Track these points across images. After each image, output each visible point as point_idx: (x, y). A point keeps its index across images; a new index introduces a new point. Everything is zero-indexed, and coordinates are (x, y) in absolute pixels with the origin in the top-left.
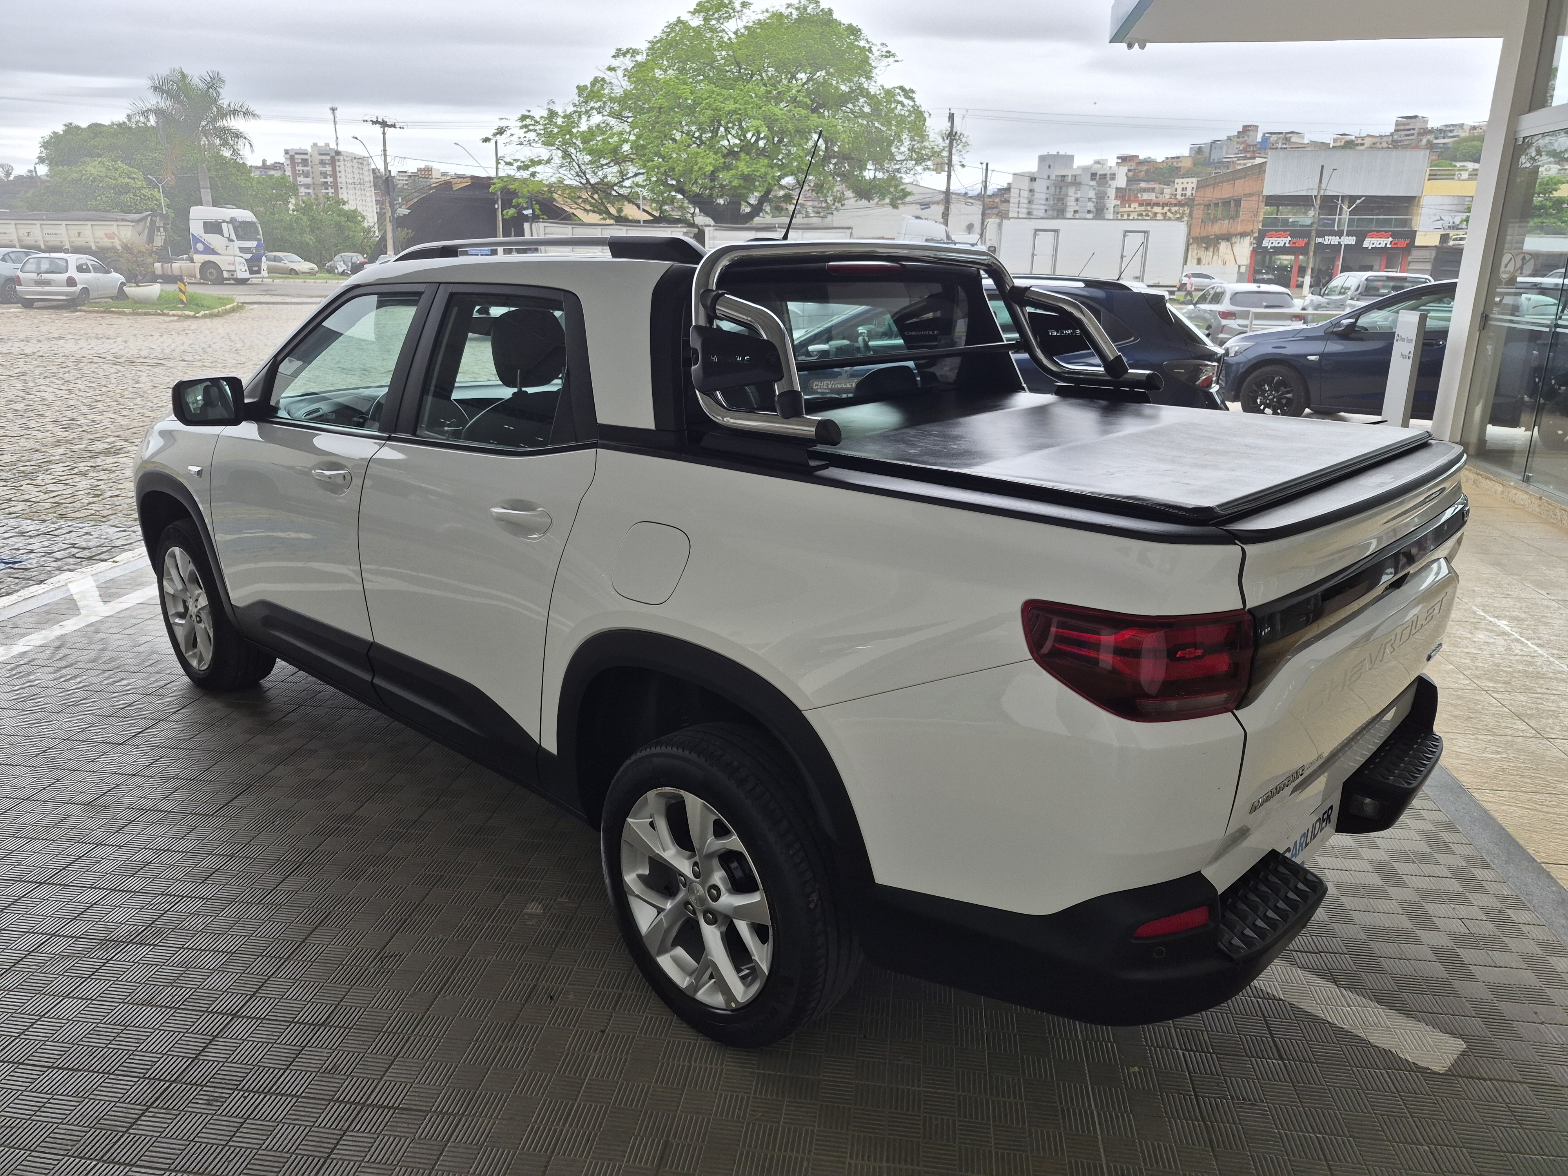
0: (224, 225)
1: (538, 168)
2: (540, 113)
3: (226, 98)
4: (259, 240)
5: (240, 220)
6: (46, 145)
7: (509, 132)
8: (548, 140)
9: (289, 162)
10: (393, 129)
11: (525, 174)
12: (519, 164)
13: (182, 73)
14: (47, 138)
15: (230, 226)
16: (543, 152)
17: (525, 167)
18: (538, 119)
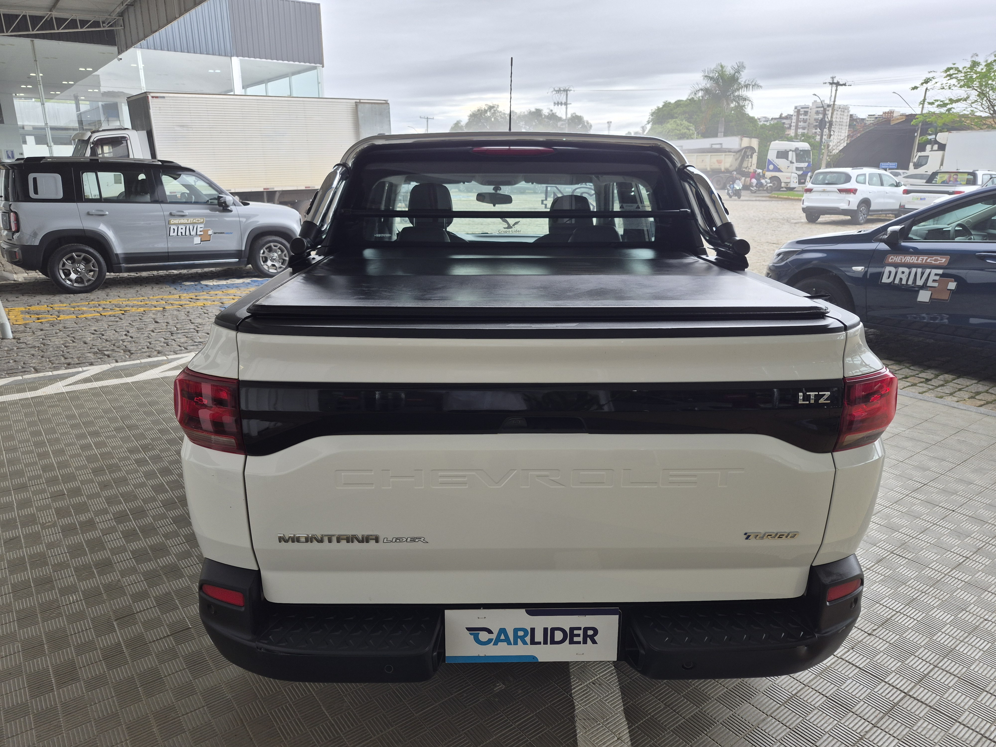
0: (790, 153)
1: (954, 105)
2: (964, 64)
3: (743, 78)
4: (809, 162)
5: (801, 149)
6: (653, 114)
7: (934, 81)
8: (968, 83)
9: (796, 114)
10: (844, 86)
11: (943, 110)
12: (939, 103)
13: (722, 66)
14: (654, 110)
15: (794, 153)
16: (962, 93)
17: (945, 105)
18: (961, 69)
